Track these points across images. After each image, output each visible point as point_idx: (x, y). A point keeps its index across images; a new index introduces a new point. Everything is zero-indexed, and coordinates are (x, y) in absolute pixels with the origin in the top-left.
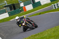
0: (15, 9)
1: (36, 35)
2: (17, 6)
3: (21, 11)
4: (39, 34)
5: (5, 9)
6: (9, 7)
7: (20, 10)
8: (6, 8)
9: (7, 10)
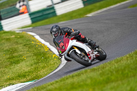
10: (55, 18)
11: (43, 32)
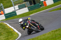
0: (35, 3)
1: (56, 30)
2: (37, 1)
3: (41, 6)
4: (59, 29)
5: (24, 3)
6: (28, 2)
7: (40, 4)
8: (26, 3)
9: (27, 5)
10: (16, 16)
11: (11, 22)
